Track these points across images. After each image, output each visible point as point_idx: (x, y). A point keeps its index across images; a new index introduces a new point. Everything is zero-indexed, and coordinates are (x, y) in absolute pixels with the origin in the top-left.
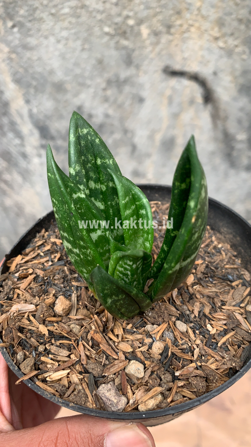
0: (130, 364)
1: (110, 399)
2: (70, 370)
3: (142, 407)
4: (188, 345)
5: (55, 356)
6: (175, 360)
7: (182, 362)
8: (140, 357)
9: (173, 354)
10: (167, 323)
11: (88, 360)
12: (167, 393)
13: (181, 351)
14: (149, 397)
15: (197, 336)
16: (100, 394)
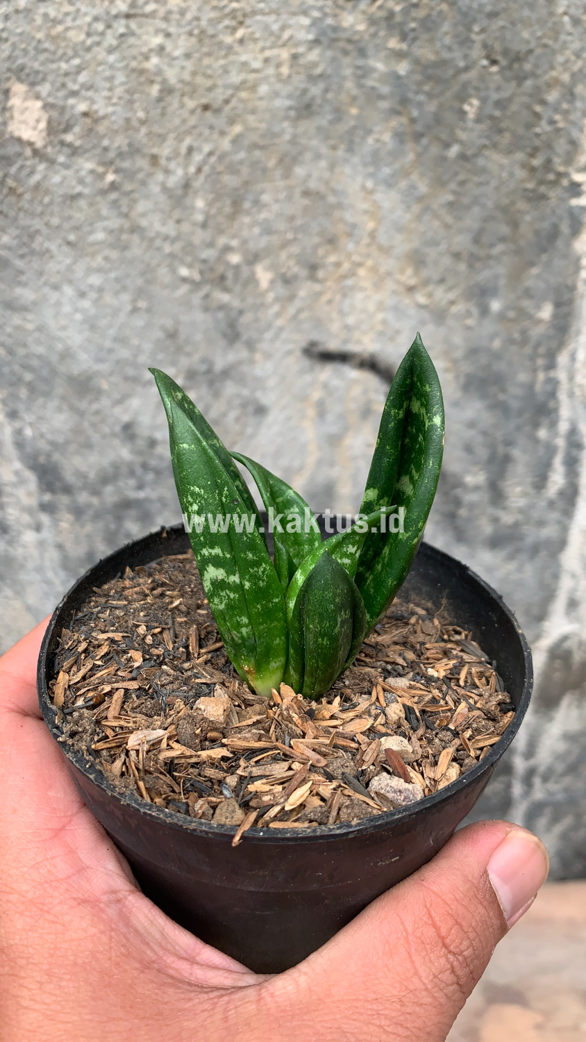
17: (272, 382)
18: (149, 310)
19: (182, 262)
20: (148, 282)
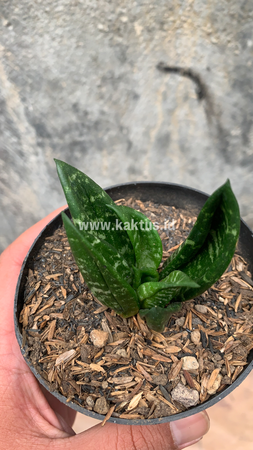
0: (184, 361)
1: (187, 398)
2: (143, 392)
3: (211, 390)
4: (215, 322)
5: (121, 386)
6: (214, 340)
7: (220, 340)
8: (188, 351)
9: (209, 336)
10: (189, 311)
11: (152, 376)
12: (224, 370)
13: (214, 331)
14: (214, 381)
15: (216, 311)
16: (177, 398)
17: (142, 82)
18: (84, 47)
19: (100, 22)
20: (84, 32)
